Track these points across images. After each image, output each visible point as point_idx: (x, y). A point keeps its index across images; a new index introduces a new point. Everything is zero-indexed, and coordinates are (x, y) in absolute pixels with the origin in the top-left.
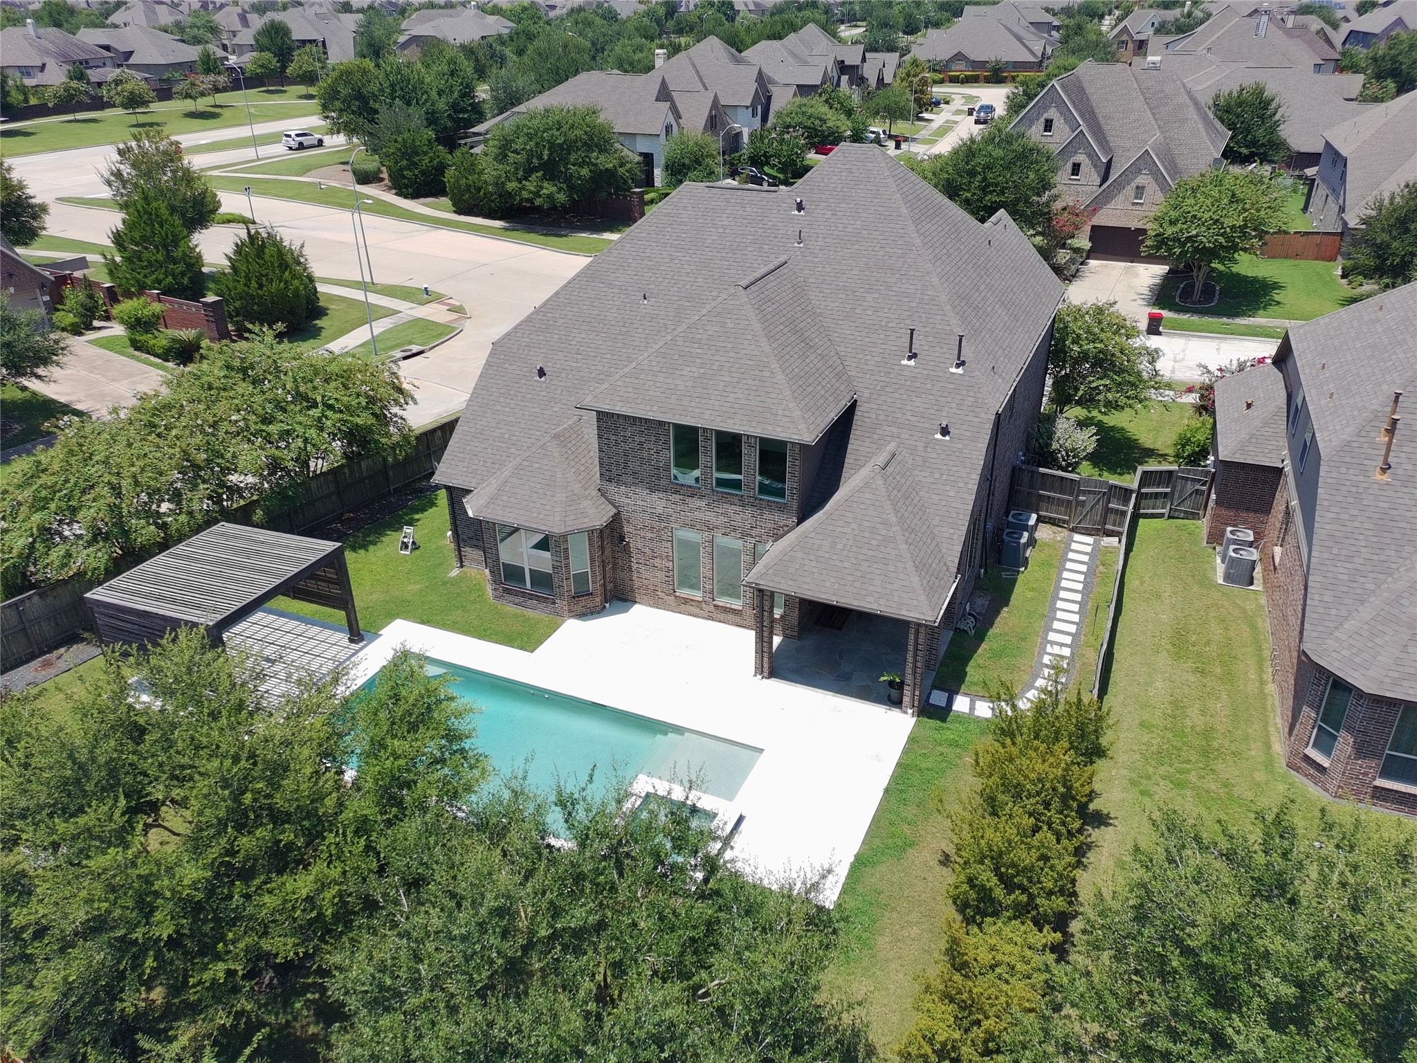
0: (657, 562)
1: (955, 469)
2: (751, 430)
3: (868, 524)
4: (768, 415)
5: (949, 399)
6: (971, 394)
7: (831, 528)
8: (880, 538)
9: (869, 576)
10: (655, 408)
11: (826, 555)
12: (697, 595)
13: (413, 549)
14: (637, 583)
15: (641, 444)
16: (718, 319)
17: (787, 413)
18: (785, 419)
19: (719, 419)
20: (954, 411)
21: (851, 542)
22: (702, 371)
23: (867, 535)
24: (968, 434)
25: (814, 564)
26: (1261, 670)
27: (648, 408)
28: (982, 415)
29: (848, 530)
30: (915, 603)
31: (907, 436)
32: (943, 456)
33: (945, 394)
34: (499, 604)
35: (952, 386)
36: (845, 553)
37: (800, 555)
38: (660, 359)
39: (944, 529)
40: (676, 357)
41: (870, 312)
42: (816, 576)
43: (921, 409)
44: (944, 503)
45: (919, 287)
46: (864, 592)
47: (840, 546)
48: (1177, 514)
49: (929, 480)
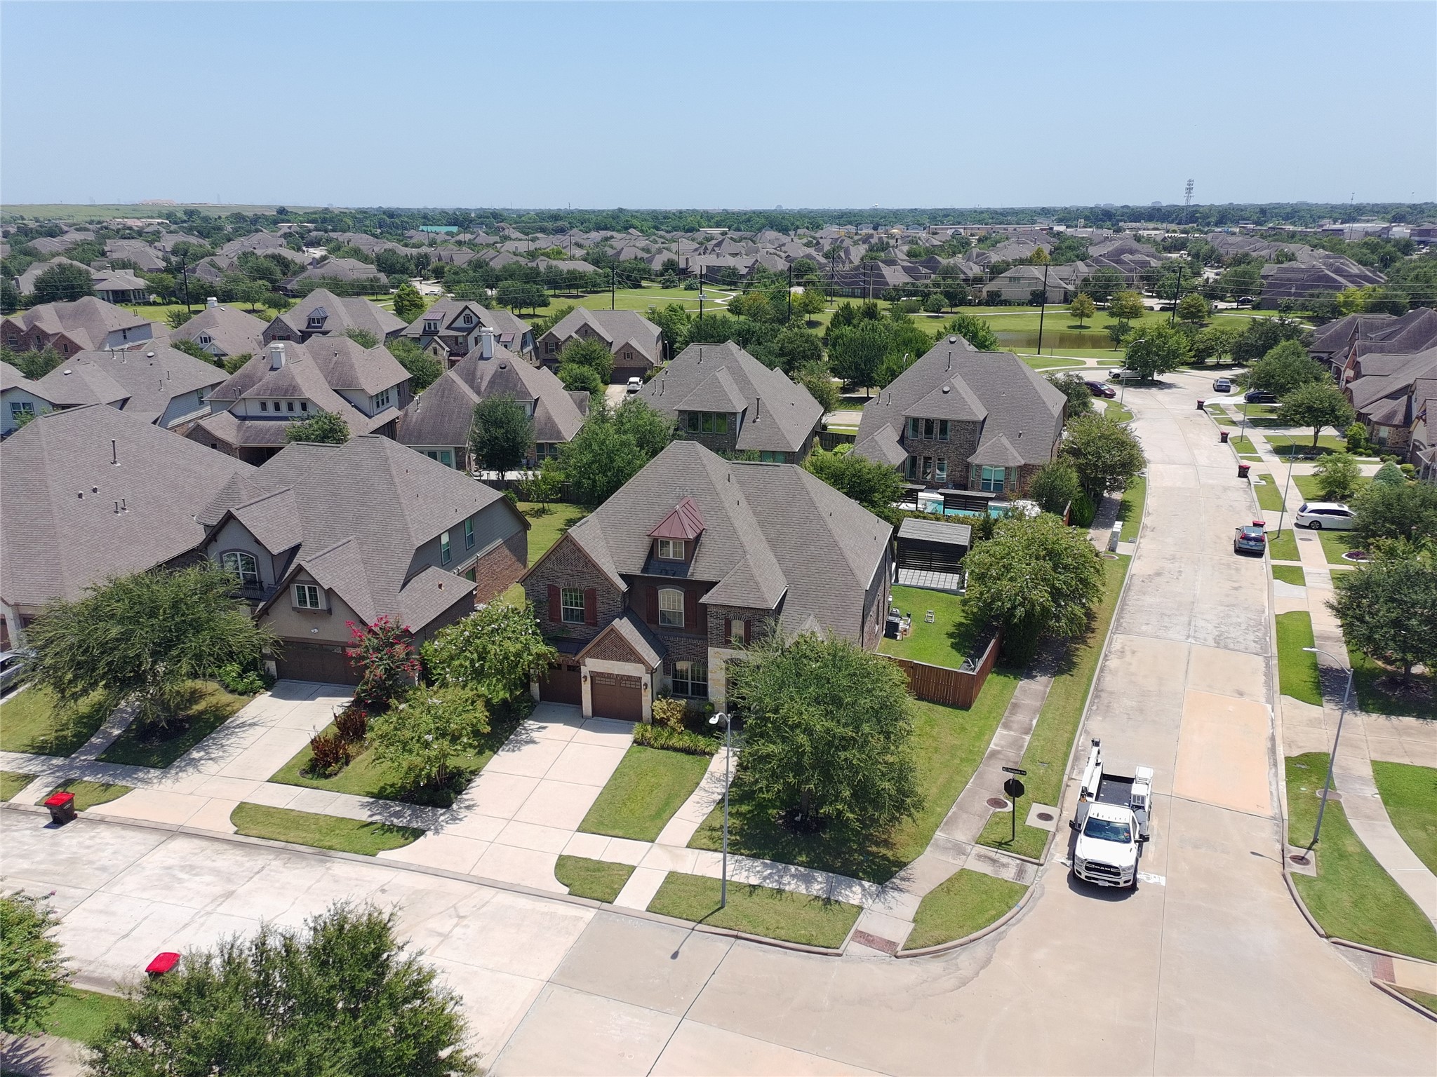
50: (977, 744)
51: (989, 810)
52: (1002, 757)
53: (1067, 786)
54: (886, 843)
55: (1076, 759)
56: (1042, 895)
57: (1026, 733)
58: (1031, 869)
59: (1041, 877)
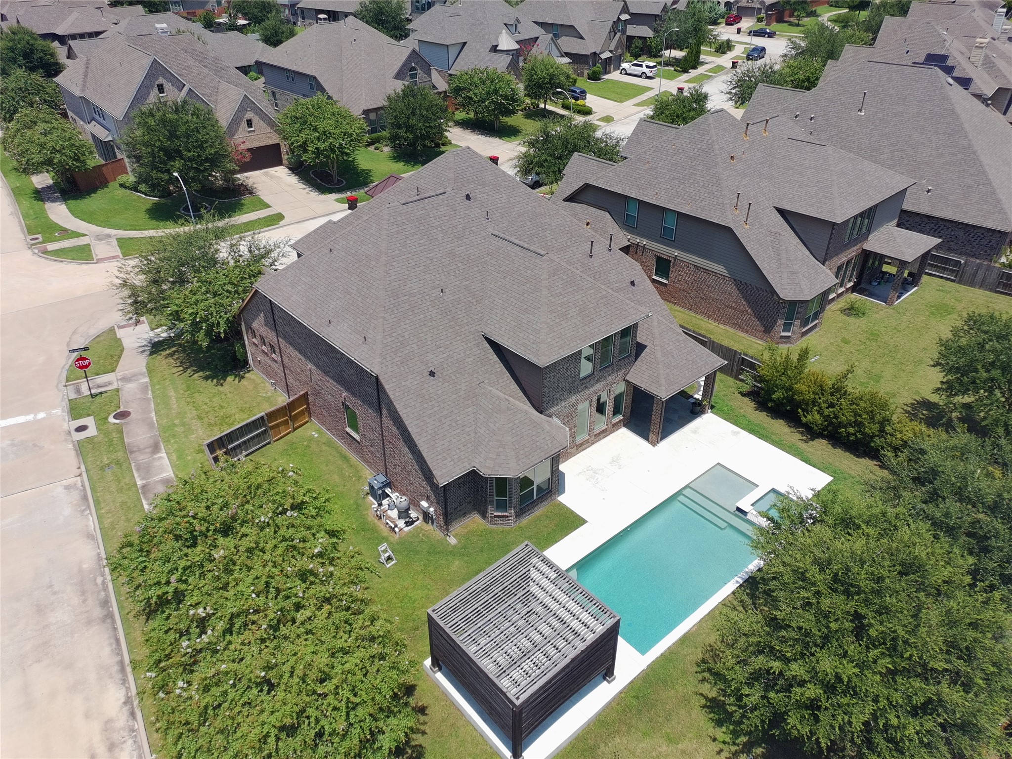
1: (650, 298)
2: (625, 324)
3: (674, 339)
4: (624, 313)
5: (620, 268)
6: (625, 261)
7: (665, 351)
8: (682, 342)
9: (694, 360)
10: (578, 342)
12: (586, 437)
15: (567, 368)
17: (630, 306)
18: (631, 310)
19: (608, 328)
20: (627, 272)
22: (577, 308)
23: (678, 344)
24: (640, 280)
26: (710, 323)
27: (575, 343)
28: (637, 268)
31: (623, 294)
32: (641, 296)
33: (617, 266)
35: (616, 261)
36: (679, 357)
37: (668, 371)
38: (553, 315)
40: (559, 309)
41: (554, 242)
42: (681, 375)
43: (616, 279)
46: (699, 368)
47: (675, 356)
49: (647, 309)
50: (176, 446)
51: (124, 408)
52: (148, 450)
53: (79, 468)
54: (171, 355)
55: (85, 498)
56: (57, 386)
57: (144, 486)
58: (73, 396)
59: (64, 395)
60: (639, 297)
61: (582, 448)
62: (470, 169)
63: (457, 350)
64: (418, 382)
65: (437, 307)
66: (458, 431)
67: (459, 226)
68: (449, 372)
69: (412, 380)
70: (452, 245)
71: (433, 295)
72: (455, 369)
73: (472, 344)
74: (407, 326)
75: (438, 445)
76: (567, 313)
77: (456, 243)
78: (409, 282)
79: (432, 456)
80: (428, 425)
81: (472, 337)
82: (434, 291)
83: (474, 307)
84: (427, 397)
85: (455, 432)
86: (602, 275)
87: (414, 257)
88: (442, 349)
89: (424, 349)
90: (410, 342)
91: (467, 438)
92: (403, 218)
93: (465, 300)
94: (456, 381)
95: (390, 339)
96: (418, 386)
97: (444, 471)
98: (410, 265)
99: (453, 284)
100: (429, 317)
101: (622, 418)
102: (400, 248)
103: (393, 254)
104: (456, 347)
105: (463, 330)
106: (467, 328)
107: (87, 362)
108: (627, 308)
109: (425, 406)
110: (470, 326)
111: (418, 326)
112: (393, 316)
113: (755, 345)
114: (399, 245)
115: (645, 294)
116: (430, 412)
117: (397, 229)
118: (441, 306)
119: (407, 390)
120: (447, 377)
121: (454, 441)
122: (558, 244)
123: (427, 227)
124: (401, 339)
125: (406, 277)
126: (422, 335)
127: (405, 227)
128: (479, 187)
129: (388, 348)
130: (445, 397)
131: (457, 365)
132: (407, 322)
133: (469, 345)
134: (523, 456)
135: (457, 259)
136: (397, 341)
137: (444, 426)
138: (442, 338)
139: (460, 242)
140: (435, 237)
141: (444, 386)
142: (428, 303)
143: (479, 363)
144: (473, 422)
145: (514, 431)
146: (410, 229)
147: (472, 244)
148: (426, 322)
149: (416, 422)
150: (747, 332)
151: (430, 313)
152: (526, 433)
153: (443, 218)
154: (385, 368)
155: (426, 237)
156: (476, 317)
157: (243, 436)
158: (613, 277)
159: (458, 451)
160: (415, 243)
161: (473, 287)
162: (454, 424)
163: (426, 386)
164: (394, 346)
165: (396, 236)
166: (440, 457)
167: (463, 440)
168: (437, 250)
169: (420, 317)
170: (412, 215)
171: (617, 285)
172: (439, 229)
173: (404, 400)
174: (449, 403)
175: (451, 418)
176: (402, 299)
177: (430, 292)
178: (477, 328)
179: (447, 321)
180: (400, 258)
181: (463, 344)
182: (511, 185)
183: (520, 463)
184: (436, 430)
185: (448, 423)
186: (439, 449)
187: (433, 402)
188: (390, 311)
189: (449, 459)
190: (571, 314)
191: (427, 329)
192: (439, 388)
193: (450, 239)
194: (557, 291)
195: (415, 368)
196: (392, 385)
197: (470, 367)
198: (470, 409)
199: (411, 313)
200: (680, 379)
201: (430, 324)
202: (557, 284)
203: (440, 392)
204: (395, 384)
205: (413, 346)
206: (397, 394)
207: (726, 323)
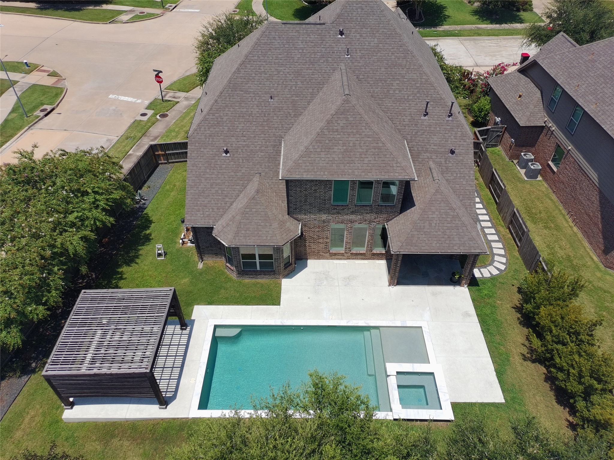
0: (321, 241)
1: (462, 170)
2: (383, 177)
3: (443, 211)
4: (389, 168)
5: (450, 134)
6: (459, 130)
7: (426, 216)
8: (451, 217)
9: (452, 237)
10: (326, 173)
11: (428, 231)
12: (342, 250)
13: (165, 255)
14: (308, 251)
15: (315, 190)
16: (343, 116)
17: (398, 165)
18: (398, 168)
19: (363, 174)
20: (454, 140)
21: (438, 222)
22: (345, 148)
23: (444, 216)
24: (463, 151)
25: (424, 236)
26: (567, 222)
27: (322, 173)
28: (467, 140)
29: (435, 216)
30: (477, 245)
31: (435, 157)
32: (455, 165)
33: (447, 132)
34: (240, 279)
35: (449, 127)
36: (437, 228)
37: (416, 233)
38: (318, 144)
39: (466, 201)
40: (327, 142)
41: (397, 92)
42: (427, 242)
43: (438, 142)
44: (462, 188)
45: (418, 75)
46: (451, 245)
47: (433, 225)
48: (488, 146)
49: (452, 178)
52: (151, 138)
57: (129, 155)
60: (450, 165)
61: (336, 257)
62: (359, 10)
63: (256, 143)
64: (213, 153)
65: (260, 108)
66: (220, 197)
67: (318, 54)
68: (239, 156)
69: (210, 150)
70: (303, 66)
71: (263, 98)
72: (245, 156)
73: (270, 144)
74: (230, 112)
75: (200, 200)
76: (332, 148)
77: (307, 66)
78: (250, 82)
79: (192, 205)
80: (202, 184)
81: (274, 138)
82: (266, 96)
83: (289, 118)
84: (212, 165)
85: (217, 197)
86: (426, 134)
87: (267, 66)
88: (245, 138)
89: (232, 133)
90: (225, 125)
91: (223, 205)
92: (277, 34)
93: (286, 111)
94: (241, 164)
95: (211, 117)
96: (211, 156)
97: (193, 218)
98: (259, 71)
99: (284, 96)
100: (250, 112)
101: (384, 252)
102: (260, 56)
103: (252, 58)
104: (256, 141)
105: (270, 131)
106: (274, 131)
107: (161, 80)
108: (395, 165)
109: (208, 171)
110: (277, 131)
111: (238, 115)
112: (223, 102)
113: (588, 259)
114: (260, 53)
115: (460, 165)
116: (208, 176)
117: (266, 41)
118: (264, 108)
119: (201, 155)
120: (236, 159)
121: (213, 202)
122: (400, 95)
123: (291, 46)
124: (219, 120)
125: (251, 78)
126: (237, 123)
127: (274, 41)
128: (357, 27)
129: (207, 122)
130: (226, 171)
131: (249, 154)
132: (232, 110)
133: (268, 143)
134: (242, 235)
135: (299, 78)
136: (216, 119)
137: (212, 189)
138: (250, 130)
139: (311, 66)
140: (293, 56)
141: (230, 163)
142: (256, 103)
143: (267, 159)
144: (234, 197)
145: (247, 215)
146: (277, 44)
147: (320, 71)
148: (245, 115)
149: (194, 178)
150: (591, 244)
151: (252, 110)
152: (256, 221)
153: (310, 44)
154: (195, 134)
155: (286, 54)
156: (286, 126)
157: (176, 149)
158: (436, 139)
159: (211, 210)
160: (274, 56)
161: (299, 103)
162: (220, 192)
163: (217, 158)
164: (212, 122)
165: (262, 46)
166: (195, 208)
167: (219, 205)
168: (288, 66)
169: (243, 110)
170: (285, 34)
171: (434, 147)
172: (301, 51)
173: (196, 160)
174: (226, 176)
175: (220, 187)
176: (238, 92)
177: (262, 95)
178: (282, 134)
179: (261, 120)
180: (255, 63)
181: (263, 141)
182: (389, 33)
183: (237, 238)
184: (205, 189)
185: (216, 189)
186: (199, 203)
187: (215, 171)
188: (224, 97)
189: (202, 213)
190: (336, 150)
191: (243, 120)
192: (225, 163)
193: (305, 61)
194: (335, 128)
195: (217, 143)
196: (193, 147)
197: (258, 158)
198: (238, 187)
199: (238, 105)
200: (424, 245)
201: (248, 117)
202: (339, 122)
203: (224, 166)
204: (196, 148)
205: (225, 127)
206: (193, 155)
207: (581, 228)
